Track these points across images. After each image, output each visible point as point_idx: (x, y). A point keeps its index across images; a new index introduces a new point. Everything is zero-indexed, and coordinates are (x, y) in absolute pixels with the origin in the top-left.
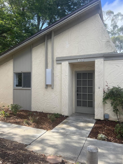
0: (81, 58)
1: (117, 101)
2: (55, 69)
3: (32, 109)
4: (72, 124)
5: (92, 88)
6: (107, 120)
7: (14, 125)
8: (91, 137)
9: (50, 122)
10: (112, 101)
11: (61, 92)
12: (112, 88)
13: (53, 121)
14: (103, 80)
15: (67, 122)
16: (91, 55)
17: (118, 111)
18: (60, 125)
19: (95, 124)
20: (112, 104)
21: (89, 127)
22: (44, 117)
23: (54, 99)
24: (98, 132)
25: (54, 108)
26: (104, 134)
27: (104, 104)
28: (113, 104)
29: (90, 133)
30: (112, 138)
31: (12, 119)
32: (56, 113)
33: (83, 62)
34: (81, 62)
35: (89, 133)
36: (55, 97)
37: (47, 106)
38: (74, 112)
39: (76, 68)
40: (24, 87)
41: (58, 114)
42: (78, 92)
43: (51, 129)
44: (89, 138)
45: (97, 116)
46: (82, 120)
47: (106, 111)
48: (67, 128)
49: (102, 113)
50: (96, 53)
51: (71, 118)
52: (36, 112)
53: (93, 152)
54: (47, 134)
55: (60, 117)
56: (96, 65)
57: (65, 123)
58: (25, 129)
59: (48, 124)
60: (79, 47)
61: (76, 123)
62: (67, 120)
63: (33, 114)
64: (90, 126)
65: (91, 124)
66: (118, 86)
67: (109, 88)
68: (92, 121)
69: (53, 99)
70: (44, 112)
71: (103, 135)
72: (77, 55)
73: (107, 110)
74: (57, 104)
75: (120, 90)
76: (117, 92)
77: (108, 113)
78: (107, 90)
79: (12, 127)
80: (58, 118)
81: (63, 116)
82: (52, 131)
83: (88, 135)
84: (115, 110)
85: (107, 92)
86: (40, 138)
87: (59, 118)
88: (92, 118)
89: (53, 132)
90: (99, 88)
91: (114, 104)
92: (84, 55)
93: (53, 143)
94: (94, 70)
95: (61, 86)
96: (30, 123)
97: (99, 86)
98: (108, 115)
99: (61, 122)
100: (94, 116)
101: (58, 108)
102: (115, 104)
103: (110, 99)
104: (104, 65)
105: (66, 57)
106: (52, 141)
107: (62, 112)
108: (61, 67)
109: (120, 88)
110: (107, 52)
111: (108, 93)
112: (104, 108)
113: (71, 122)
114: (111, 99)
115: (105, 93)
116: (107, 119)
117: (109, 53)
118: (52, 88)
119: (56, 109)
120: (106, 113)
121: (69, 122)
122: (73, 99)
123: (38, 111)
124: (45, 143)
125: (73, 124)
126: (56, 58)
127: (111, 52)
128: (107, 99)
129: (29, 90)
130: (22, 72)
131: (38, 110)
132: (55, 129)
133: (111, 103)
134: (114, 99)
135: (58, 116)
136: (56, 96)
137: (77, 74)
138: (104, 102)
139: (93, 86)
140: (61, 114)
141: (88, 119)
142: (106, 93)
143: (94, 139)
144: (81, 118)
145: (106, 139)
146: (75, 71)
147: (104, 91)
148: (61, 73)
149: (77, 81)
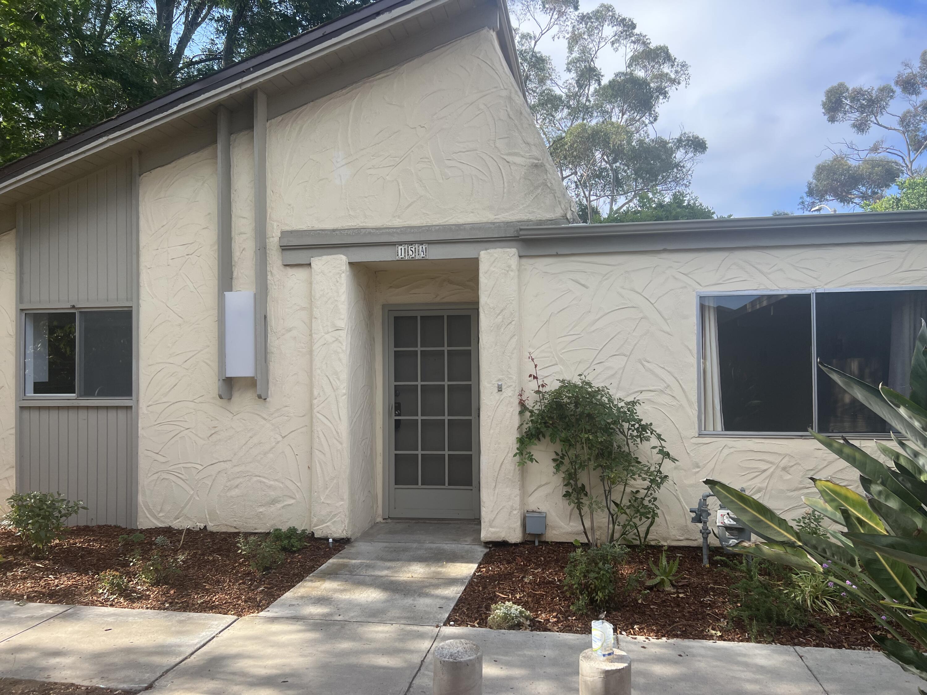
0: (411, 243)
1: (579, 446)
2: (274, 291)
3: (140, 514)
4: (371, 572)
5: (469, 388)
6: (537, 544)
7: (41, 608)
8: (459, 623)
9: (249, 574)
10: (558, 447)
11: (312, 417)
12: (556, 385)
13: (266, 569)
14: (515, 349)
15: (344, 566)
16: (459, 227)
17: (586, 495)
18: (305, 587)
19: (480, 564)
20: (558, 463)
21: (453, 582)
22: (219, 551)
23: (271, 455)
24: (495, 596)
25: (274, 502)
26: (517, 602)
27: (522, 464)
28: (562, 463)
29: (457, 605)
30: (555, 614)
31: (25, 578)
32: (284, 528)
33: (423, 260)
34: (413, 260)
35: (452, 605)
36: (278, 442)
37: (229, 494)
38: (379, 519)
39: (391, 287)
40: (88, 392)
41: (292, 531)
42: (399, 415)
43: (259, 607)
44: (451, 625)
45: (491, 526)
46: (420, 552)
47: (531, 499)
48: (346, 596)
49: (512, 508)
50: (485, 220)
51: (362, 547)
52: (168, 531)
53: (460, 662)
54: (242, 633)
55: (306, 547)
56: (483, 279)
57: (331, 574)
58: (110, 619)
59: (243, 586)
60: (401, 187)
61: (388, 568)
62: (341, 561)
63: (151, 543)
64: (459, 577)
65: (464, 565)
66: (580, 375)
67: (543, 386)
68: (467, 551)
69: (265, 454)
70: (212, 527)
71: (515, 606)
72: (389, 224)
73: (537, 495)
74: (288, 483)
75: (589, 393)
76: (576, 407)
77: (543, 509)
78: (537, 397)
79: (32, 618)
80: (295, 552)
81: (320, 539)
82: (262, 614)
83: (447, 615)
84: (570, 491)
85: (537, 407)
86: (205, 653)
87: (299, 551)
88: (469, 539)
89: (273, 620)
90: (500, 389)
91: (566, 461)
92: (428, 229)
93: (272, 667)
94: (478, 303)
95: (311, 386)
96: (135, 592)
97: (499, 380)
98: (542, 518)
99: (311, 570)
100: (477, 527)
101: (292, 501)
102: (571, 463)
103: (548, 438)
104: (519, 277)
105: (334, 230)
106: (269, 657)
107: (315, 520)
108: (311, 283)
109: (591, 387)
110: (532, 217)
111: (542, 414)
112: (523, 487)
113: (361, 564)
114: (553, 440)
115: (528, 414)
116: (539, 536)
117: (540, 222)
118: (260, 397)
119: (283, 507)
120: (532, 507)
121: (354, 566)
122: (372, 449)
123: (176, 524)
124: (234, 674)
125: (373, 573)
126: (283, 233)
127: (549, 216)
128: (536, 442)
129: (122, 414)
130: (73, 307)
131: (177, 518)
132: (283, 605)
133: (554, 460)
134: (566, 441)
135: (296, 544)
136: (280, 439)
137: (396, 318)
138: (521, 453)
139: (473, 383)
140: (313, 534)
141: (448, 546)
142: (531, 412)
143: (474, 626)
144: (415, 545)
145: (528, 623)
146: (384, 306)
147: (522, 404)
148: (311, 317)
149: (397, 355)
